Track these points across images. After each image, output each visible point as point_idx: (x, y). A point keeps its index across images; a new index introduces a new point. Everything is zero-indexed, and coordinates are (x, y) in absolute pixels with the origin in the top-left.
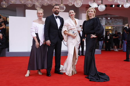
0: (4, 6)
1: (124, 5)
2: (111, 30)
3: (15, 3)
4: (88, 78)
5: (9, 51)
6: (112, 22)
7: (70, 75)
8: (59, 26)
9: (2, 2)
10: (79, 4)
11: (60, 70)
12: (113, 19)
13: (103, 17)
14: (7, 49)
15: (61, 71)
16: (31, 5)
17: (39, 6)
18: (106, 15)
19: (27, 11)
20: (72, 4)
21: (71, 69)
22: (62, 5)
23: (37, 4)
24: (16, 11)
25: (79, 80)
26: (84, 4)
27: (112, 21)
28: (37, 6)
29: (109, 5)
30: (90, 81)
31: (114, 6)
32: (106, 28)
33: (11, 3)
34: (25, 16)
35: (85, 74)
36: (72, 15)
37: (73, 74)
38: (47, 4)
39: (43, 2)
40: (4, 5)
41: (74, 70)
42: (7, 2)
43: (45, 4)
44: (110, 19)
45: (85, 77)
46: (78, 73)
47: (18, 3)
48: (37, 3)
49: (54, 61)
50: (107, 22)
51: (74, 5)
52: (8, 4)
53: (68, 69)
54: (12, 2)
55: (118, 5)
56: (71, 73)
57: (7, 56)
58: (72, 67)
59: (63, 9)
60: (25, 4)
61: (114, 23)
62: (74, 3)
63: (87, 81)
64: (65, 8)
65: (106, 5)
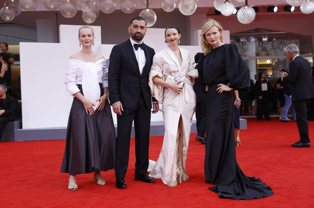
0: (8, 18)
1: (301, 7)
2: (270, 68)
3: (32, 10)
4: (216, 191)
5: (21, 127)
6: (273, 48)
7: (173, 183)
8: (141, 66)
9: (2, 9)
10: (191, 7)
11: (148, 173)
12: (274, 39)
13: (251, 36)
14: (16, 123)
15: (149, 175)
16: (72, 12)
17: (91, 14)
18: (257, 30)
19: (63, 28)
20: (172, 7)
21: (176, 170)
22: (148, 10)
23: (86, 10)
24: (35, 28)
25: (195, 195)
26: (203, 5)
27: (272, 44)
28: (88, 16)
29: (264, 7)
30: (221, 197)
31: (276, 9)
32: (258, 63)
33: (23, 10)
34: (57, 40)
35: (208, 182)
36: (172, 40)
37: (181, 182)
38: (110, 10)
39: (101, 4)
40: (8, 14)
41: (181, 173)
42: (13, 8)
43: (107, 10)
44: (269, 40)
45: (210, 189)
46: (190, 179)
47: (41, 8)
48: (87, 8)
49: (132, 149)
50: (260, 49)
51: (177, 11)
52: (16, 12)
53: (167, 170)
54: (27, 7)
55: (288, 8)
56: (174, 178)
57: (17, 139)
58: (175, 165)
59: (152, 19)
60: (58, 10)
61: (278, 50)
62: (177, 4)
63: (212, 198)
64: (156, 17)
65: (256, 9)
